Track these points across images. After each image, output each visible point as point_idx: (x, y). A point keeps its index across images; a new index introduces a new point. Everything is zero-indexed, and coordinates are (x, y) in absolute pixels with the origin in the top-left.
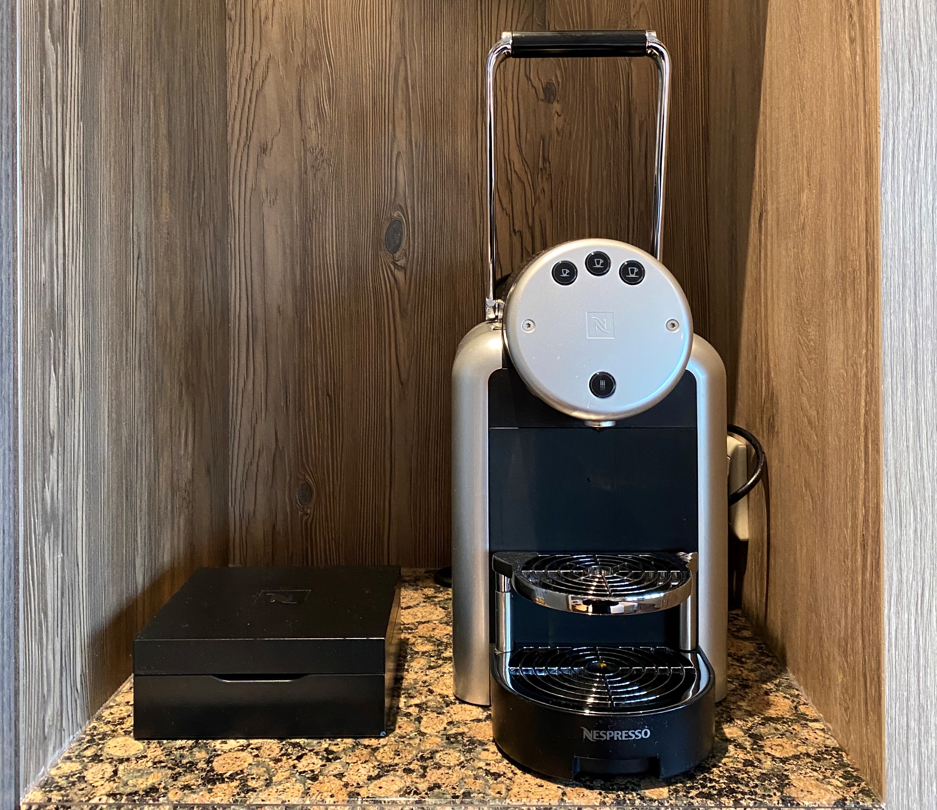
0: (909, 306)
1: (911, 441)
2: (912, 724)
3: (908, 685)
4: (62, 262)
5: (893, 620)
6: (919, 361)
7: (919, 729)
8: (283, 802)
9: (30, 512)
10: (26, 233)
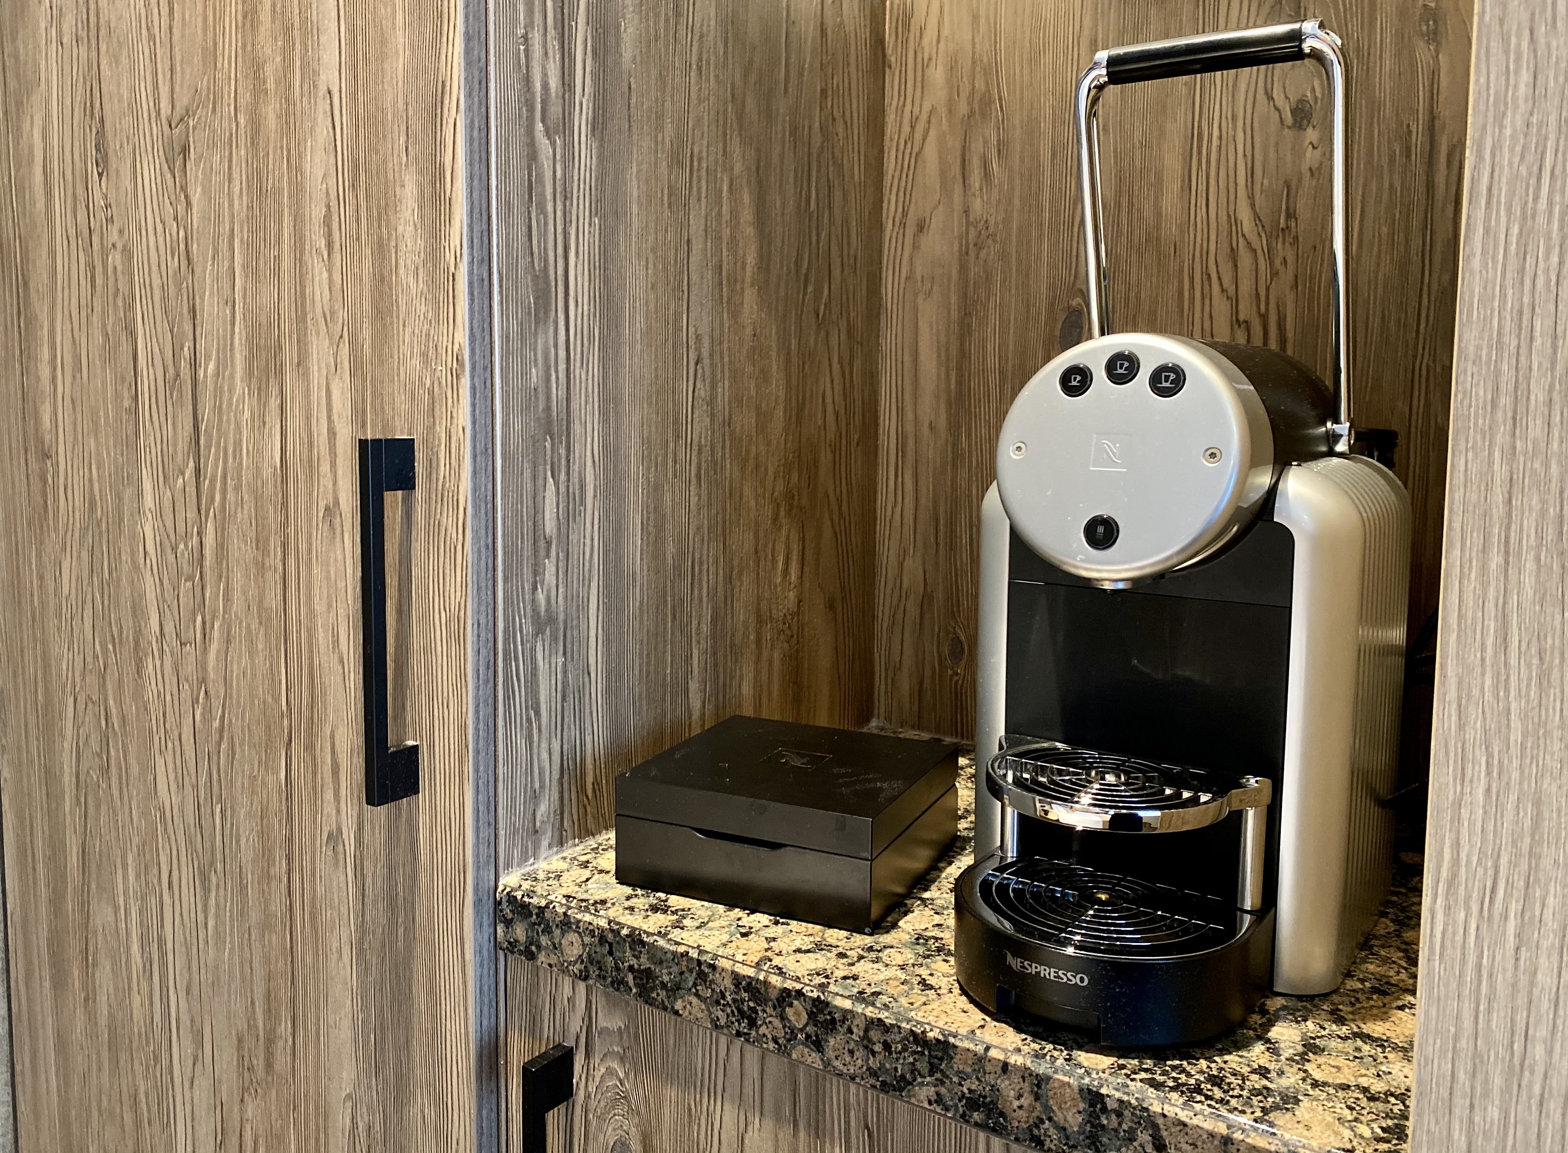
0: (1501, 436)
1: (1490, 651)
2: (1461, 1076)
3: (1458, 1017)
4: (564, 366)
5: (1440, 917)
6: (1513, 527)
7: (1472, 1088)
8: (699, 946)
9: (513, 611)
10: (506, 338)
